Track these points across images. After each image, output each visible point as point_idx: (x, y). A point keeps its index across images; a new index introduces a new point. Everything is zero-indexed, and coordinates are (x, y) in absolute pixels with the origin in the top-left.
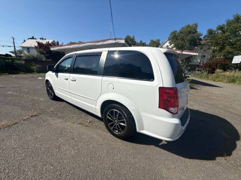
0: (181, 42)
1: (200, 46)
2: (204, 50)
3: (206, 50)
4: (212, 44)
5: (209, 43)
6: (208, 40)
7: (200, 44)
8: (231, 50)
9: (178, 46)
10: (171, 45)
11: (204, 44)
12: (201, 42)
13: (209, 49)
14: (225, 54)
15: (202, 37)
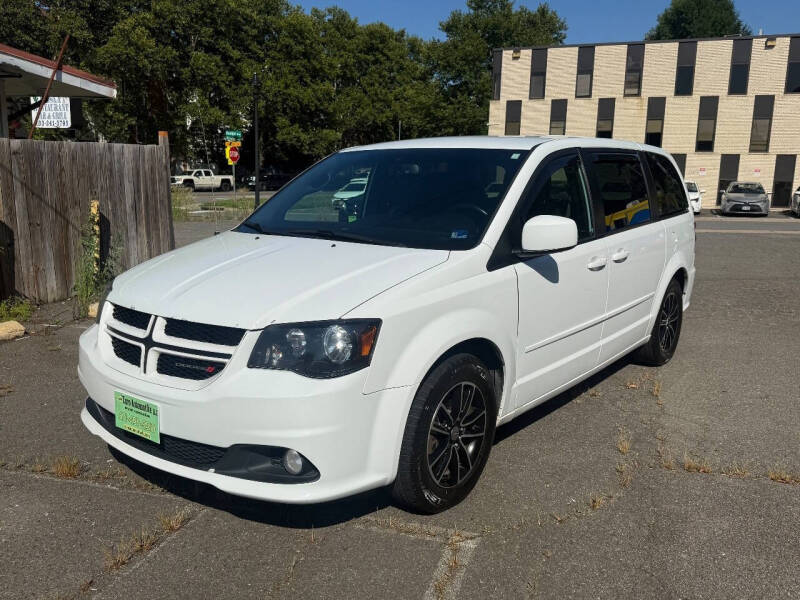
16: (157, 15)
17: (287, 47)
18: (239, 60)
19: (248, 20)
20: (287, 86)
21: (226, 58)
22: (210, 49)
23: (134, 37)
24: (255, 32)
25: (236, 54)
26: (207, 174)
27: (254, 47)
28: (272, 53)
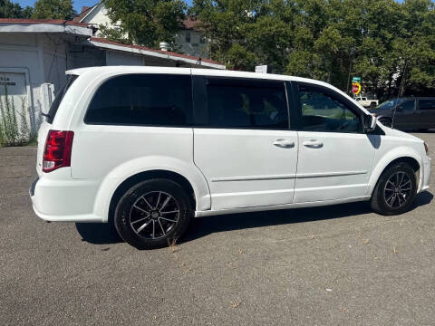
0: (143, 18)
1: (184, 32)
2: (193, 45)
3: (197, 45)
4: (207, 32)
5: (201, 29)
6: (198, 21)
7: (184, 28)
8: (242, 50)
9: (136, 28)
10: (114, 21)
11: (191, 29)
12: (185, 22)
13: (203, 42)
14: (234, 57)
15: (185, 12)
16: (347, 22)
17: (427, 28)
18: (392, 39)
19: (401, 17)
20: (422, 50)
21: (383, 38)
22: (375, 35)
23: (330, 35)
24: (404, 22)
25: (390, 36)
26: (364, 99)
27: (404, 31)
28: (416, 33)
